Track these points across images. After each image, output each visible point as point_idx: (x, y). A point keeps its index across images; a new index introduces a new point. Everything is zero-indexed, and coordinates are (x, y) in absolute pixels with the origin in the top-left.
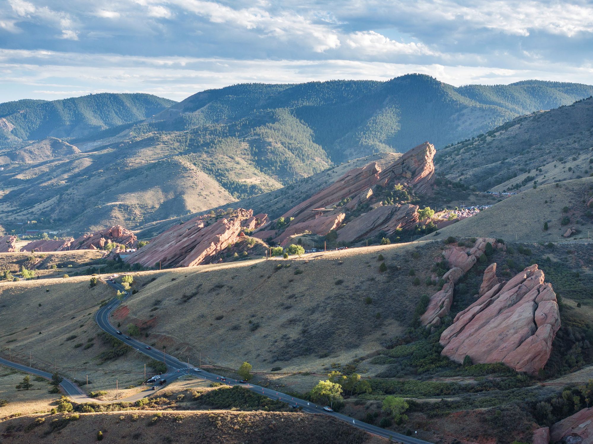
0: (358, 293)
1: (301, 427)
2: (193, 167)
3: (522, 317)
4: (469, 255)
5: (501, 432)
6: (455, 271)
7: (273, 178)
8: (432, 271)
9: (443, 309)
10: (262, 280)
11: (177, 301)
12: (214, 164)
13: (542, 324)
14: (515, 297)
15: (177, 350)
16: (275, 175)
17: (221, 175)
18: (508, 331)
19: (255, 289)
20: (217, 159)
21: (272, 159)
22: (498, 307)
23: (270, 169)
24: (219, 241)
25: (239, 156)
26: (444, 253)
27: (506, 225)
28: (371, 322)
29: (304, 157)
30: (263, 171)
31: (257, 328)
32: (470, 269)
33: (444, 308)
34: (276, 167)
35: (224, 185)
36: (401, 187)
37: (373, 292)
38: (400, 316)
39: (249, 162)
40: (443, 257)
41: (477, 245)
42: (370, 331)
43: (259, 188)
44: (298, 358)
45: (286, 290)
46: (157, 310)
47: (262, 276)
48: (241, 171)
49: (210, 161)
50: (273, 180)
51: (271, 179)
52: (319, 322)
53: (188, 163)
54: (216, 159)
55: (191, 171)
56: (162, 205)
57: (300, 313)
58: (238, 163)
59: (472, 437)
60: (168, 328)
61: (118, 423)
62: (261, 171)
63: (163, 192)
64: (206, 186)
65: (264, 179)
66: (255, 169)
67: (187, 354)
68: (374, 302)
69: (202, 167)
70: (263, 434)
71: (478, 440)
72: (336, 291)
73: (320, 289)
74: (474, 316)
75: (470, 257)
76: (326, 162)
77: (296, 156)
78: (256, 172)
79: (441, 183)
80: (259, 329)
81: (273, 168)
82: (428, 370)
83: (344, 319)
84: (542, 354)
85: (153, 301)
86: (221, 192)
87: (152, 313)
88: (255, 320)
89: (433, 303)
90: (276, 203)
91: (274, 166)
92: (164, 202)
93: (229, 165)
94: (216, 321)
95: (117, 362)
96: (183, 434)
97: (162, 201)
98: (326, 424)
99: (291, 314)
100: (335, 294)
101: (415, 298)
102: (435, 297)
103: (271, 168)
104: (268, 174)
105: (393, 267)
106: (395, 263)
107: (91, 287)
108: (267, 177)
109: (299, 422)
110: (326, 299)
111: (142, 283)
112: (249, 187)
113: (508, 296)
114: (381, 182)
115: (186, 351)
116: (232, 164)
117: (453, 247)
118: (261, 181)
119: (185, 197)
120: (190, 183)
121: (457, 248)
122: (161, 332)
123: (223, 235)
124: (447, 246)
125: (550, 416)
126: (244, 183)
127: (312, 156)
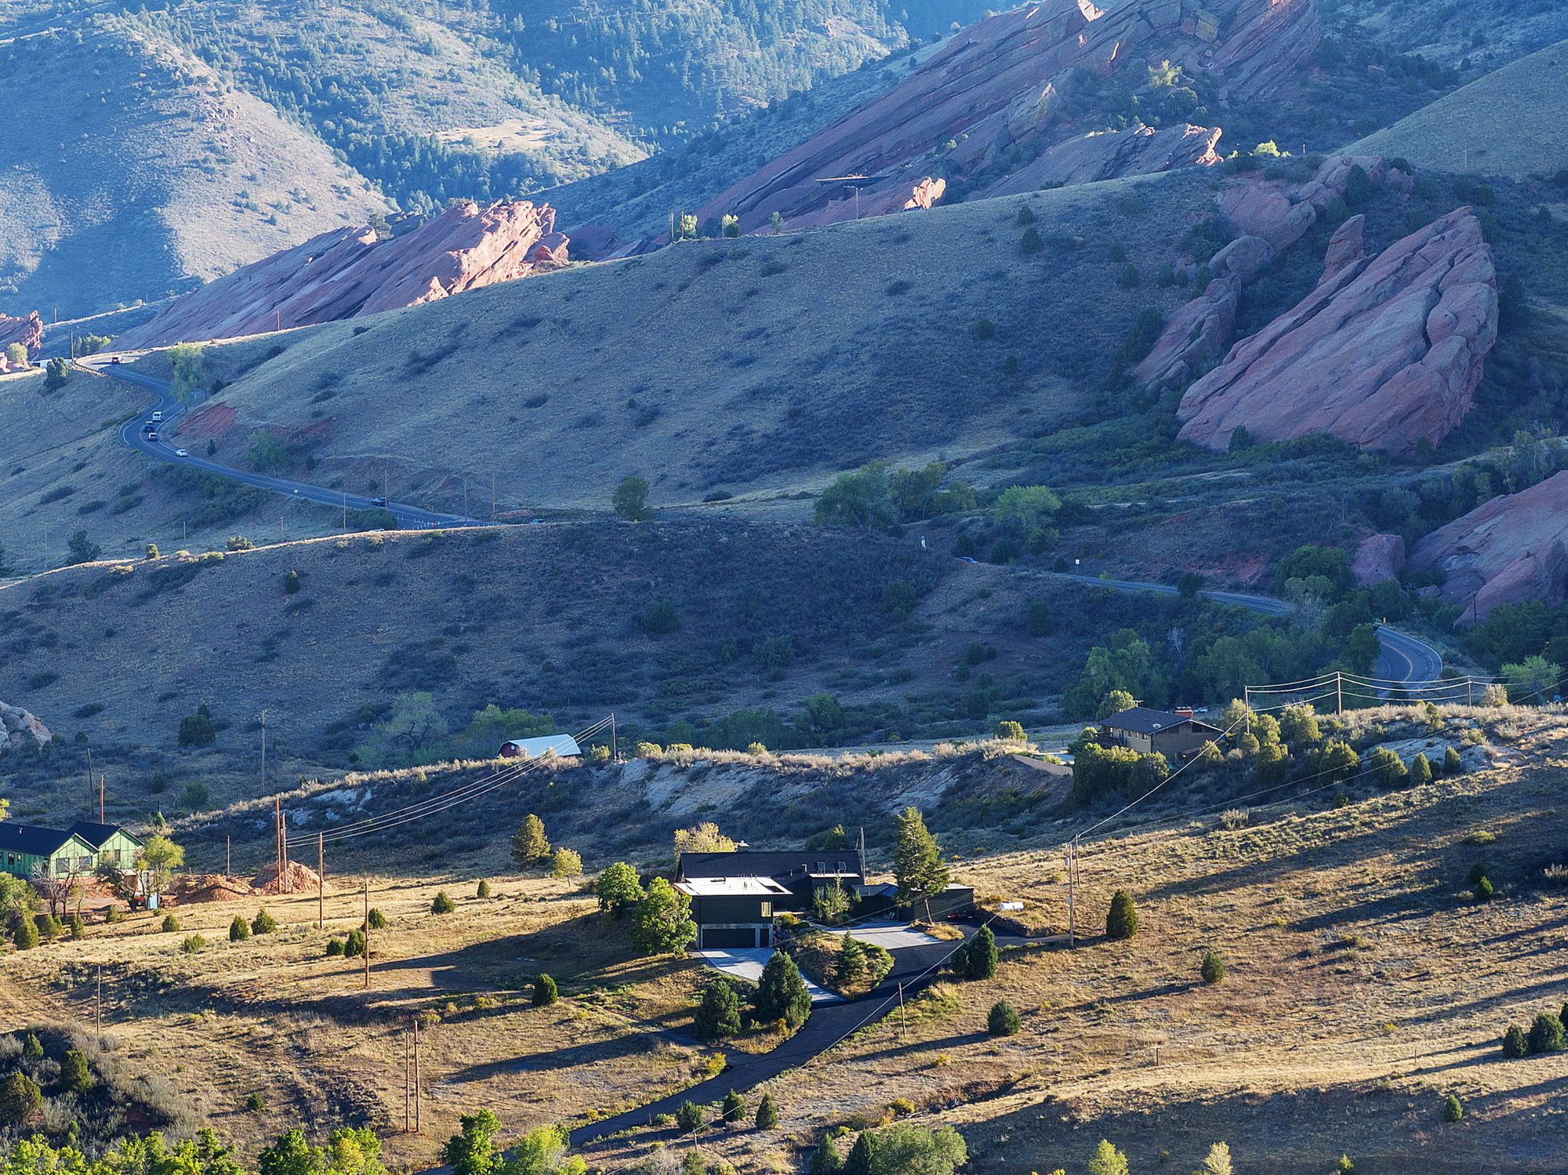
0: (955, 312)
1: (793, 549)
2: (200, 68)
3: (1395, 325)
4: (1293, 201)
5: (1278, 542)
6: (1245, 245)
7: (606, 124)
8: (1177, 250)
9: (1198, 341)
10: (660, 297)
11: (393, 373)
12: (305, 55)
13: (1440, 338)
14: (1390, 285)
15: (415, 488)
16: (619, 108)
17: (343, 109)
18: (1353, 362)
19: (640, 322)
20: (320, 29)
21: (599, 26)
22: (1341, 313)
23: (590, 75)
24: (458, 273)
25: (429, 13)
26: (1219, 198)
27: (1482, 153)
28: (990, 382)
29: (767, 18)
30: (557, 90)
31: (653, 419)
32: (1297, 241)
33: (1203, 337)
34: (621, 68)
35: (362, 160)
36: (1170, 75)
37: (999, 307)
38: (1074, 368)
39: (484, 42)
40: (1215, 208)
41: (1322, 174)
42: (986, 404)
43: (539, 171)
44: (779, 475)
45: (739, 318)
46: (333, 399)
47: (660, 286)
48: (446, 88)
49: (285, 40)
50: (610, 131)
51: (598, 128)
52: (837, 390)
53: (177, 51)
54: (312, 27)
55: (191, 88)
56: (54, 253)
57: (785, 371)
58: (426, 49)
59: (1210, 558)
60: (375, 439)
61: (332, 556)
62: (547, 89)
63: (53, 191)
64: (272, 166)
65: (564, 126)
66: (512, 77)
67: (447, 493)
68: (1000, 333)
69: (244, 69)
70: (699, 564)
71: (1225, 565)
72: (888, 312)
73: (841, 308)
74: (1273, 341)
75: (1297, 206)
76: (881, 40)
77: (725, 10)
78: (521, 91)
79: (1340, 59)
80: (661, 420)
81: (609, 73)
82: (1133, 471)
83: (911, 379)
84: (1429, 404)
85: (314, 377)
86: (347, 190)
87: (317, 407)
88: (645, 400)
89: (1172, 329)
90: (640, 216)
91: (610, 63)
92: (63, 243)
93: (382, 58)
94: (526, 411)
95: (233, 528)
96: (502, 569)
97: (53, 236)
98: (854, 545)
99: (755, 377)
100: (885, 320)
101: (1124, 320)
102: (1180, 314)
103: (599, 76)
104: (584, 106)
105: (1062, 241)
106: (1069, 229)
107: (50, 392)
108: (579, 118)
109: (787, 538)
110: (858, 333)
111: (236, 366)
112: (486, 167)
113: (1372, 283)
114: (1093, 56)
115: (444, 487)
116: (395, 51)
117: (1251, 181)
118: (547, 139)
119: (171, 215)
120: (191, 148)
121: (1262, 184)
122: (355, 453)
123: (472, 251)
124: (1230, 180)
125: (1413, 518)
126: (463, 149)
127: (812, 13)
